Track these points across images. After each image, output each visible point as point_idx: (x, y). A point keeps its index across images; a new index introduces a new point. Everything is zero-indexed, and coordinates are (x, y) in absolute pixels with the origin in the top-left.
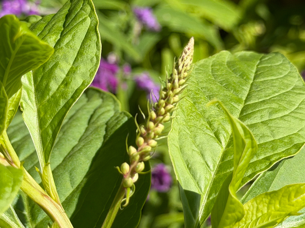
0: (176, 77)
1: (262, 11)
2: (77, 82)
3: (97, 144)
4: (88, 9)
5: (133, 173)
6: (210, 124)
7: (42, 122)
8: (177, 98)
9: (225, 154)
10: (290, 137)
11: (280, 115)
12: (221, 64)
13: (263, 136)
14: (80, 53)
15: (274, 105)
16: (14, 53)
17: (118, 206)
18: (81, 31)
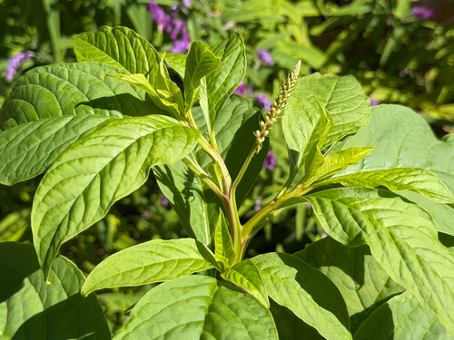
0: (290, 82)
1: (340, 58)
2: (231, 84)
3: (238, 126)
4: (240, 42)
5: (262, 136)
6: (307, 113)
7: (210, 106)
8: (289, 95)
9: (315, 131)
10: (353, 123)
11: (348, 110)
12: (315, 80)
13: (338, 121)
14: (234, 67)
15: (345, 105)
16: (198, 63)
17: (252, 155)
18: (235, 55)
